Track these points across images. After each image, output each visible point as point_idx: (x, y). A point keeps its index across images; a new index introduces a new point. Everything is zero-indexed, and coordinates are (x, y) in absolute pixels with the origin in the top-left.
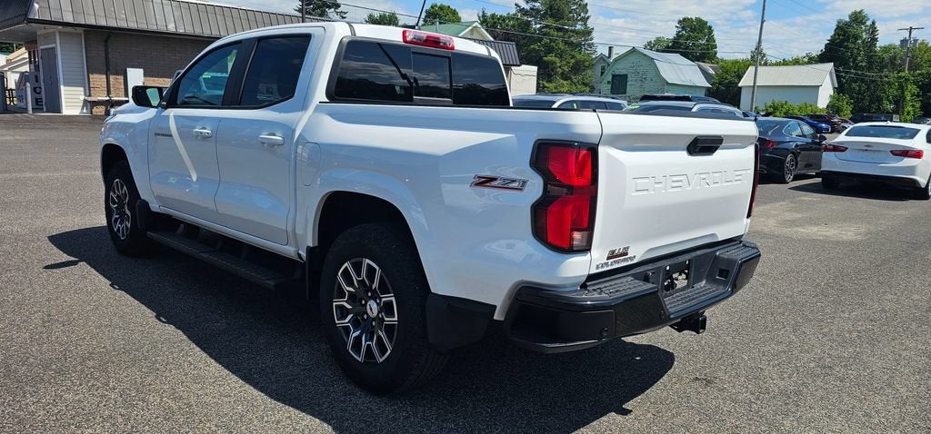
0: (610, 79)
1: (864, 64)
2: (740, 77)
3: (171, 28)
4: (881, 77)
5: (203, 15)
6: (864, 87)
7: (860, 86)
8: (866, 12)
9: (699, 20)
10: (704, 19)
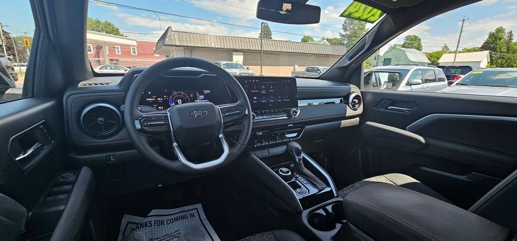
0: (383, 60)
1: (505, 50)
2: (438, 58)
3: (213, 46)
4: (514, 56)
5: (224, 40)
6: (504, 61)
7: (502, 61)
8: (504, 27)
9: (414, 36)
10: (417, 35)
